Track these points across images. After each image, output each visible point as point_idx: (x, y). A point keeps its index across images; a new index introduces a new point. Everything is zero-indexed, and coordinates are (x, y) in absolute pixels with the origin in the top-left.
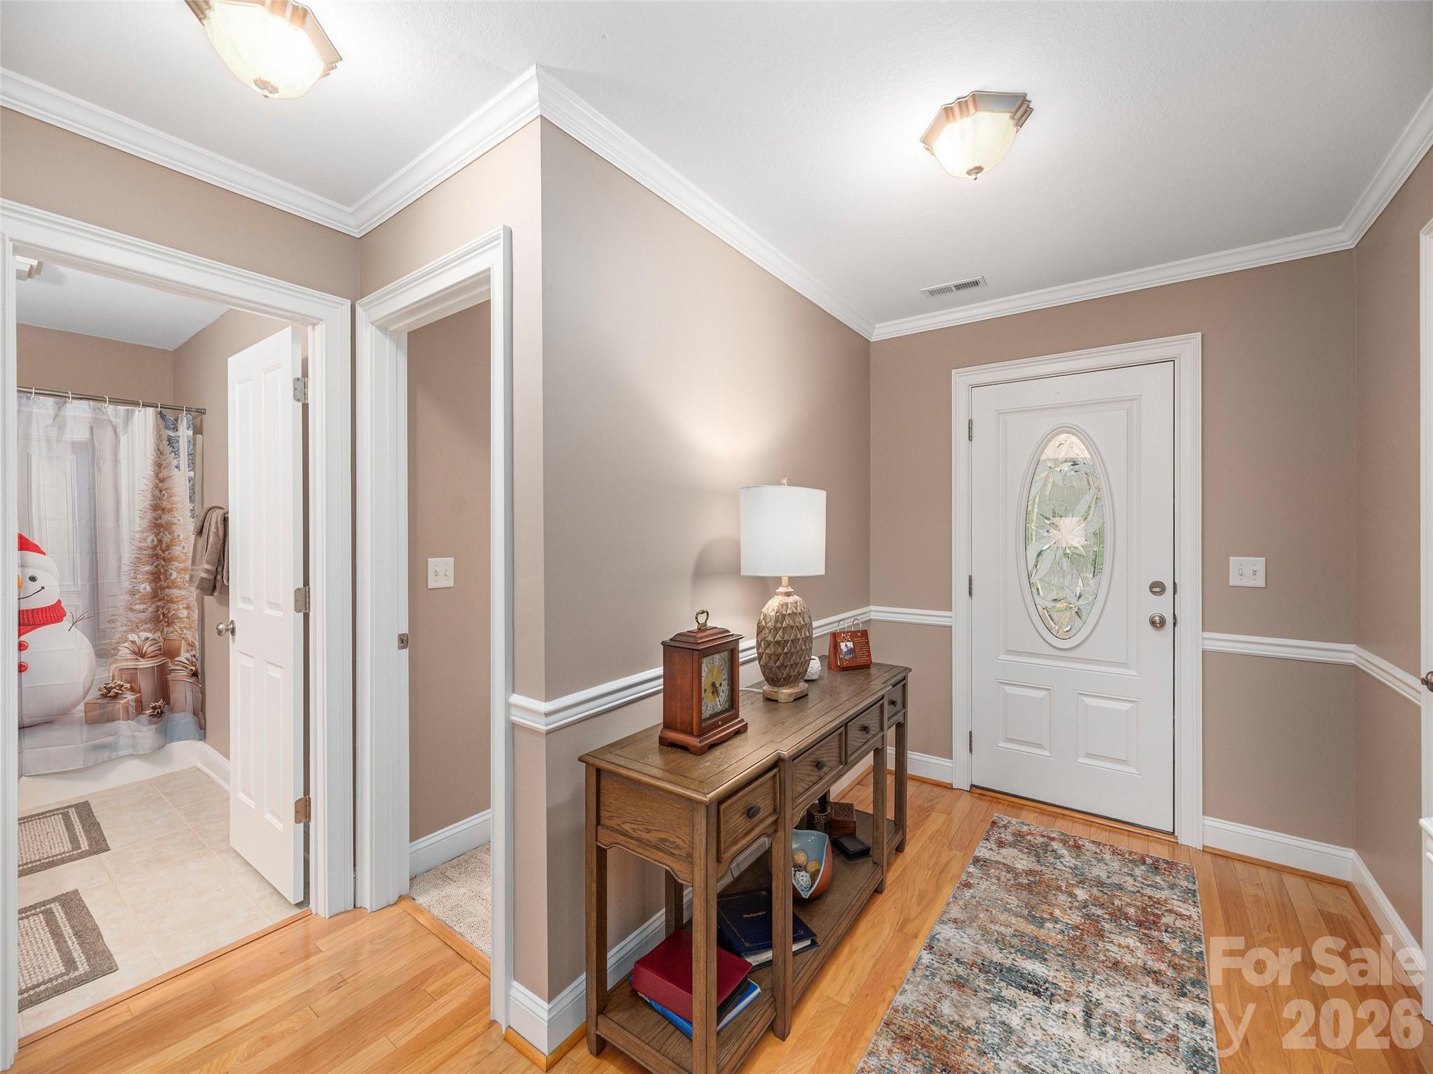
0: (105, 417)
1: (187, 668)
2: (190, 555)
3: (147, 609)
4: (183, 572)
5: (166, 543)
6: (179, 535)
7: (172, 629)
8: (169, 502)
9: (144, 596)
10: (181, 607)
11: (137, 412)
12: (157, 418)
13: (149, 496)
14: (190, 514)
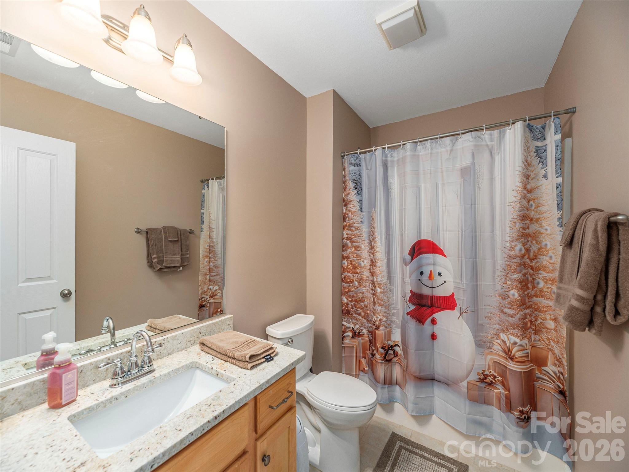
0: (484, 143)
1: (554, 382)
2: (558, 266)
3: (516, 315)
4: (550, 282)
5: (534, 252)
6: (546, 245)
7: (539, 338)
8: (536, 212)
9: (513, 302)
10: (548, 317)
11: (508, 131)
12: (524, 131)
13: (517, 206)
14: (558, 223)
